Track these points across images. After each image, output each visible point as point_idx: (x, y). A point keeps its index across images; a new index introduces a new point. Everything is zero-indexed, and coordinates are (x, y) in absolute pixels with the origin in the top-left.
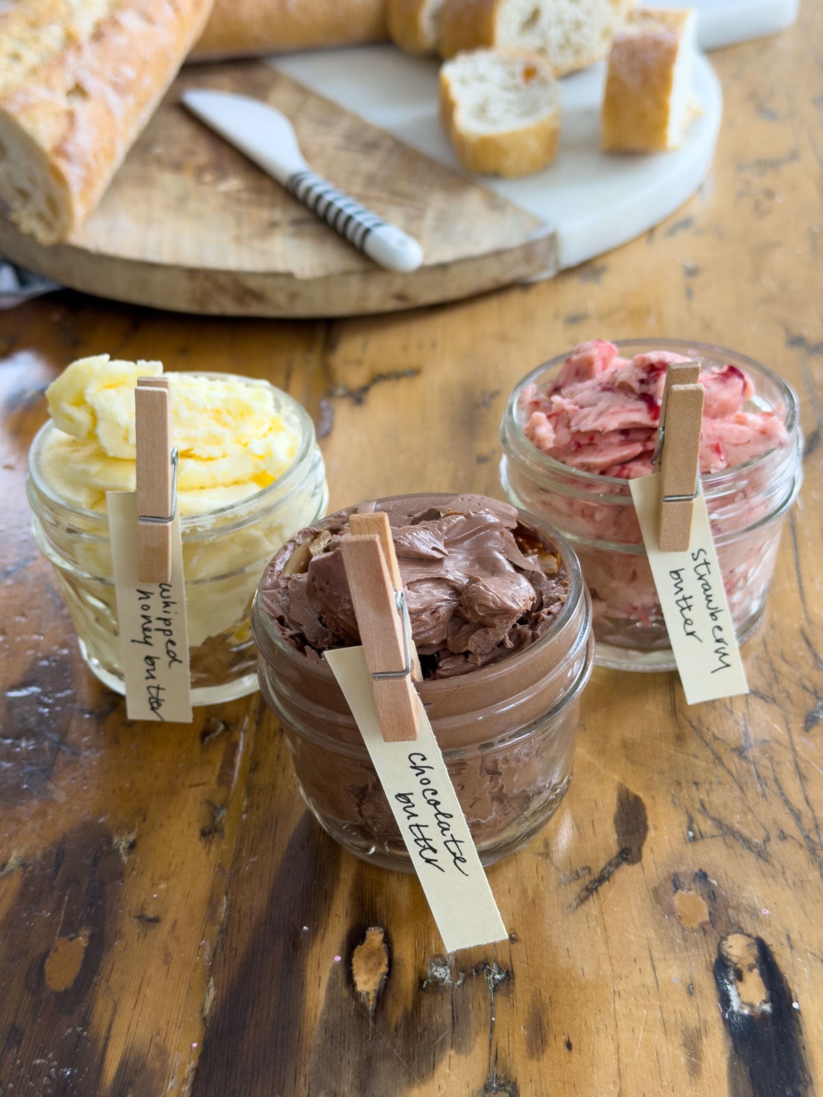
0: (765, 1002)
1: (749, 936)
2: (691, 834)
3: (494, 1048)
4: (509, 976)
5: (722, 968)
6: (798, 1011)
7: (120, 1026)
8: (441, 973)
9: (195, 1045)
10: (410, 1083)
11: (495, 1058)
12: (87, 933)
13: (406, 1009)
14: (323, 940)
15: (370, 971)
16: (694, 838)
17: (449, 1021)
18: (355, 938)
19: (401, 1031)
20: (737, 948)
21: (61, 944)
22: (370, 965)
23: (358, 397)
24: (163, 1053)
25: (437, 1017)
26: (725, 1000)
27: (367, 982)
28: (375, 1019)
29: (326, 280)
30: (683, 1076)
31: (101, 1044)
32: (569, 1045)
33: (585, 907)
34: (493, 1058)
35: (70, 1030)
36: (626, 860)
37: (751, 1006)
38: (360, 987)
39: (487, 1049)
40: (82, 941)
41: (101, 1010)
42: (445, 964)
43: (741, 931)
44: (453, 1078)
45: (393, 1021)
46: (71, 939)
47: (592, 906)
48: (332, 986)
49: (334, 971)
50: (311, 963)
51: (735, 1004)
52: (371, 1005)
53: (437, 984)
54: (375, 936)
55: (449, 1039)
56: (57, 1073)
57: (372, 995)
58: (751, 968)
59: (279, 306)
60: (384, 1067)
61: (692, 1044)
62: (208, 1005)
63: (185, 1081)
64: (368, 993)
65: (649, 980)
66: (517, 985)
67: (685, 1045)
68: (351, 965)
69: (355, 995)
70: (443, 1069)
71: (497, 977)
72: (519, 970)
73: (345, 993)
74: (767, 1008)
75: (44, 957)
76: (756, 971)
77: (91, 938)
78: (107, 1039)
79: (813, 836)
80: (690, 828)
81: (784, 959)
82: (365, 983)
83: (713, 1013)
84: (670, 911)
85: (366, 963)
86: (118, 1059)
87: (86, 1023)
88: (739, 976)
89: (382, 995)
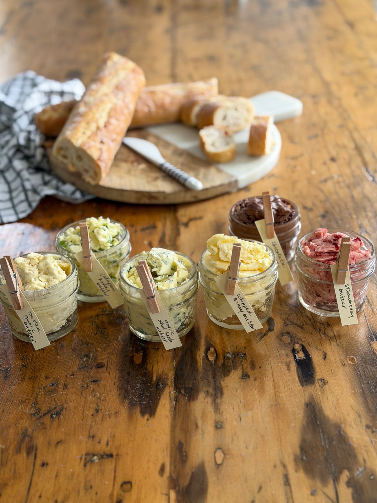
0: (304, 357)
1: (300, 344)
2: (285, 325)
3: (243, 369)
4: (245, 355)
5: (294, 351)
6: (312, 358)
7: (155, 369)
8: (229, 355)
9: (173, 373)
10: (225, 376)
11: (244, 371)
12: (142, 352)
13: (222, 362)
14: (200, 351)
15: (212, 356)
16: (286, 325)
17: (232, 365)
18: (207, 350)
19: (221, 367)
20: (297, 347)
21: (136, 355)
22: (212, 355)
23: (186, 225)
24: (166, 374)
25: (229, 364)
26: (295, 357)
27: (212, 358)
28: (215, 365)
29: (174, 193)
30: (286, 372)
31: (151, 373)
32: (260, 367)
33: (261, 341)
34: (243, 371)
35: (143, 371)
36: (270, 331)
37: (301, 358)
38: (210, 359)
39: (242, 369)
40: (141, 353)
41: (149, 367)
42: (229, 354)
43: (298, 343)
44: (234, 375)
45: (219, 366)
46: (138, 353)
47: (263, 340)
48: (203, 359)
49: (203, 357)
50: (198, 355)
51: (297, 358)
52: (213, 363)
53: (228, 357)
54: (212, 349)
55: (232, 368)
56: (142, 379)
57: (213, 361)
58: (300, 351)
59: (161, 201)
60: (218, 374)
61: (288, 366)
62: (174, 365)
63: (172, 379)
64: (212, 361)
65: (278, 354)
66: (247, 357)
67: (286, 366)
68: (207, 355)
69: (209, 361)
70: (232, 373)
71: (242, 355)
72: (247, 354)
73: (207, 361)
74: (305, 358)
75: (133, 357)
76: (302, 351)
77: (143, 353)
78: (152, 372)
79: (314, 323)
80: (285, 323)
81: (308, 348)
82: (211, 359)
83: (292, 359)
84: (281, 340)
85: (211, 355)
86: (156, 376)
87: (146, 369)
88: (298, 352)
89: (216, 360)
